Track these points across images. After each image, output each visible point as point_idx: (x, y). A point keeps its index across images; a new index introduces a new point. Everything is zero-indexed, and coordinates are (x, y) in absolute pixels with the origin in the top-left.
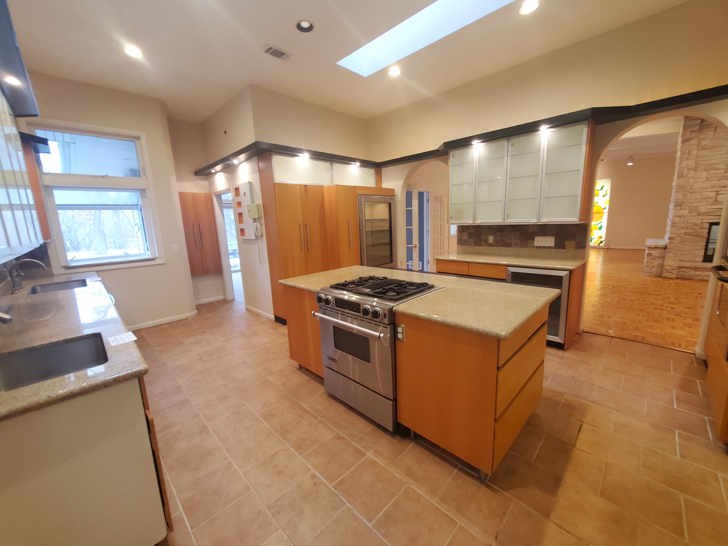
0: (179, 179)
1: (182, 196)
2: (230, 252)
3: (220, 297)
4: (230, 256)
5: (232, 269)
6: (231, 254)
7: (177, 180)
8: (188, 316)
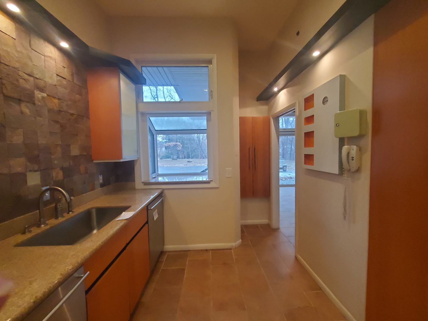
0: (243, 104)
1: (243, 120)
2: (280, 167)
3: (264, 221)
4: (280, 170)
5: (281, 182)
6: (281, 168)
7: (240, 107)
8: (232, 247)
